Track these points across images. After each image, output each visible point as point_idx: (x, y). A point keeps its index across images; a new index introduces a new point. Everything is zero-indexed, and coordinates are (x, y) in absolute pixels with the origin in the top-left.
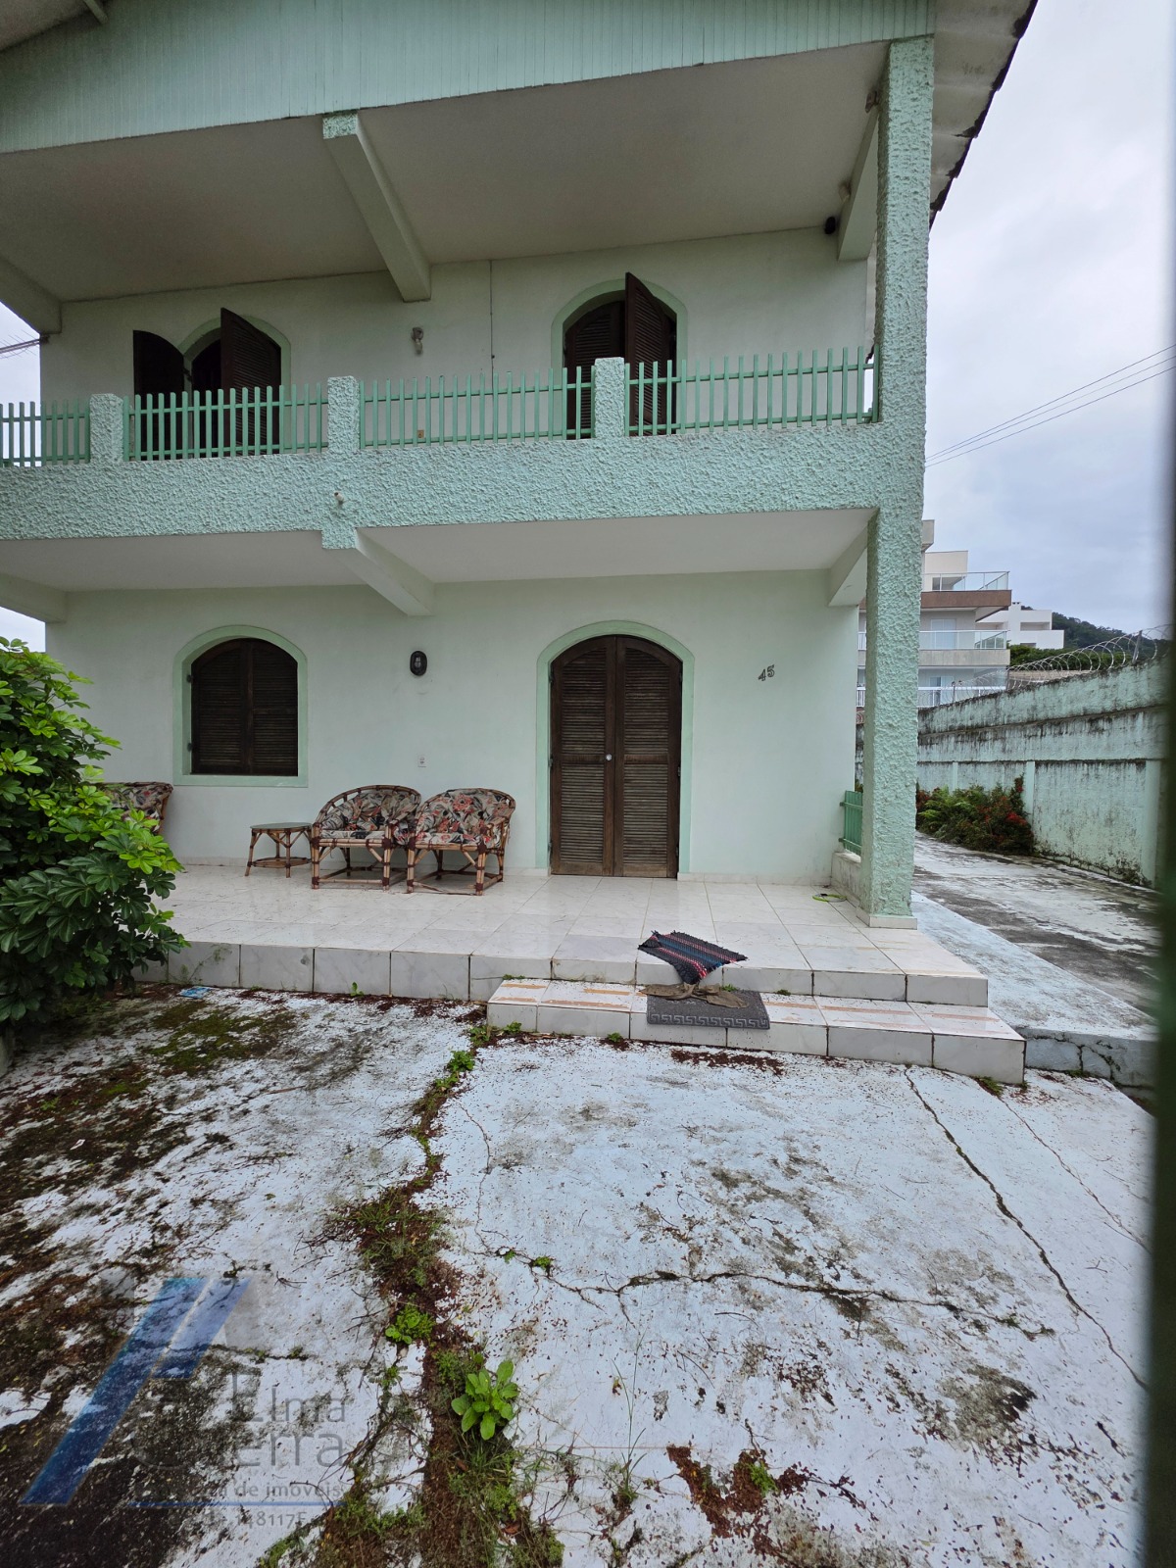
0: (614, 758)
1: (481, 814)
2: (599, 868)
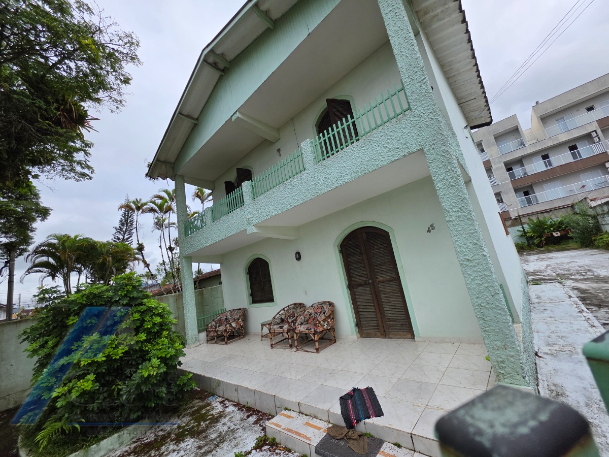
0: (373, 281)
1: (324, 313)
2: (379, 334)
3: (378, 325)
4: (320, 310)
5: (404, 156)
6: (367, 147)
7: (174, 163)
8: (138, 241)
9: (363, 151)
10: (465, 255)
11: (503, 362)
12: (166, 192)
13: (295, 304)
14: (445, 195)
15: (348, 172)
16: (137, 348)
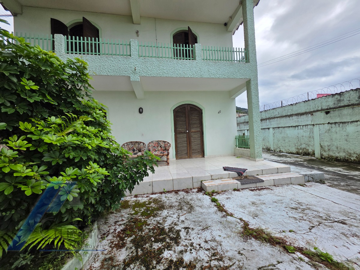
0: (189, 131)
1: (161, 146)
3: (187, 153)
4: (157, 145)
13: (131, 142)
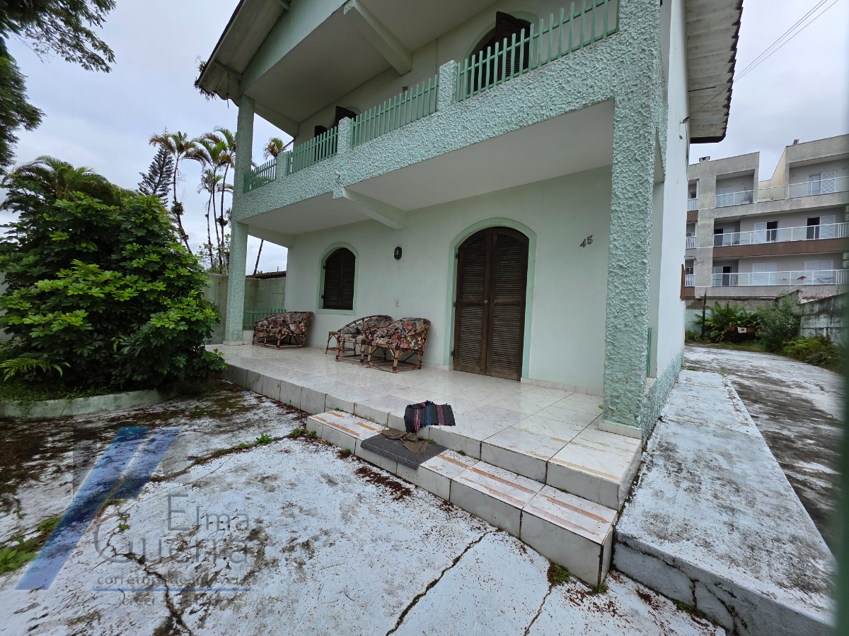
0: (489, 302)
2: (478, 369)
3: (480, 358)
4: (410, 328)
5: (585, 106)
6: (536, 84)
7: (242, 74)
8: (175, 198)
9: (528, 91)
10: (619, 261)
11: (618, 397)
12: (226, 133)
13: (379, 316)
14: (622, 172)
15: (498, 120)
16: (152, 298)
